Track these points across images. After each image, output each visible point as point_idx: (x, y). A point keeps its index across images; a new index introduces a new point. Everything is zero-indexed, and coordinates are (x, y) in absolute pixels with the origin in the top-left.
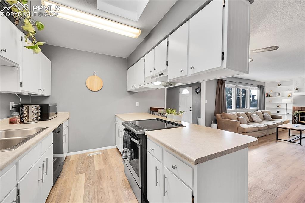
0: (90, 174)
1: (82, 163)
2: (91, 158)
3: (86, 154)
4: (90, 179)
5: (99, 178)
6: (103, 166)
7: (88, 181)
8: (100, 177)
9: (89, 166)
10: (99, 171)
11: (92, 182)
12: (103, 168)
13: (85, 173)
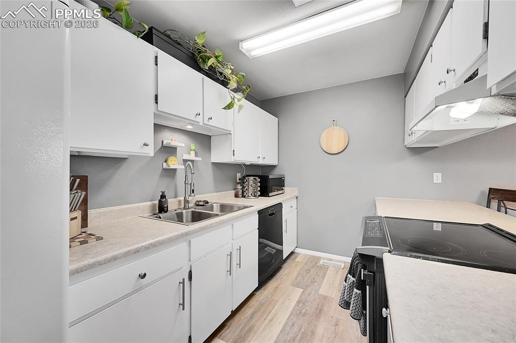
0: (309, 294)
1: (308, 271)
2: (323, 268)
3: (319, 258)
4: (304, 304)
5: (318, 312)
6: (335, 293)
7: (301, 305)
8: (320, 310)
9: (313, 282)
10: (325, 298)
11: (304, 311)
12: (333, 297)
13: (302, 290)
